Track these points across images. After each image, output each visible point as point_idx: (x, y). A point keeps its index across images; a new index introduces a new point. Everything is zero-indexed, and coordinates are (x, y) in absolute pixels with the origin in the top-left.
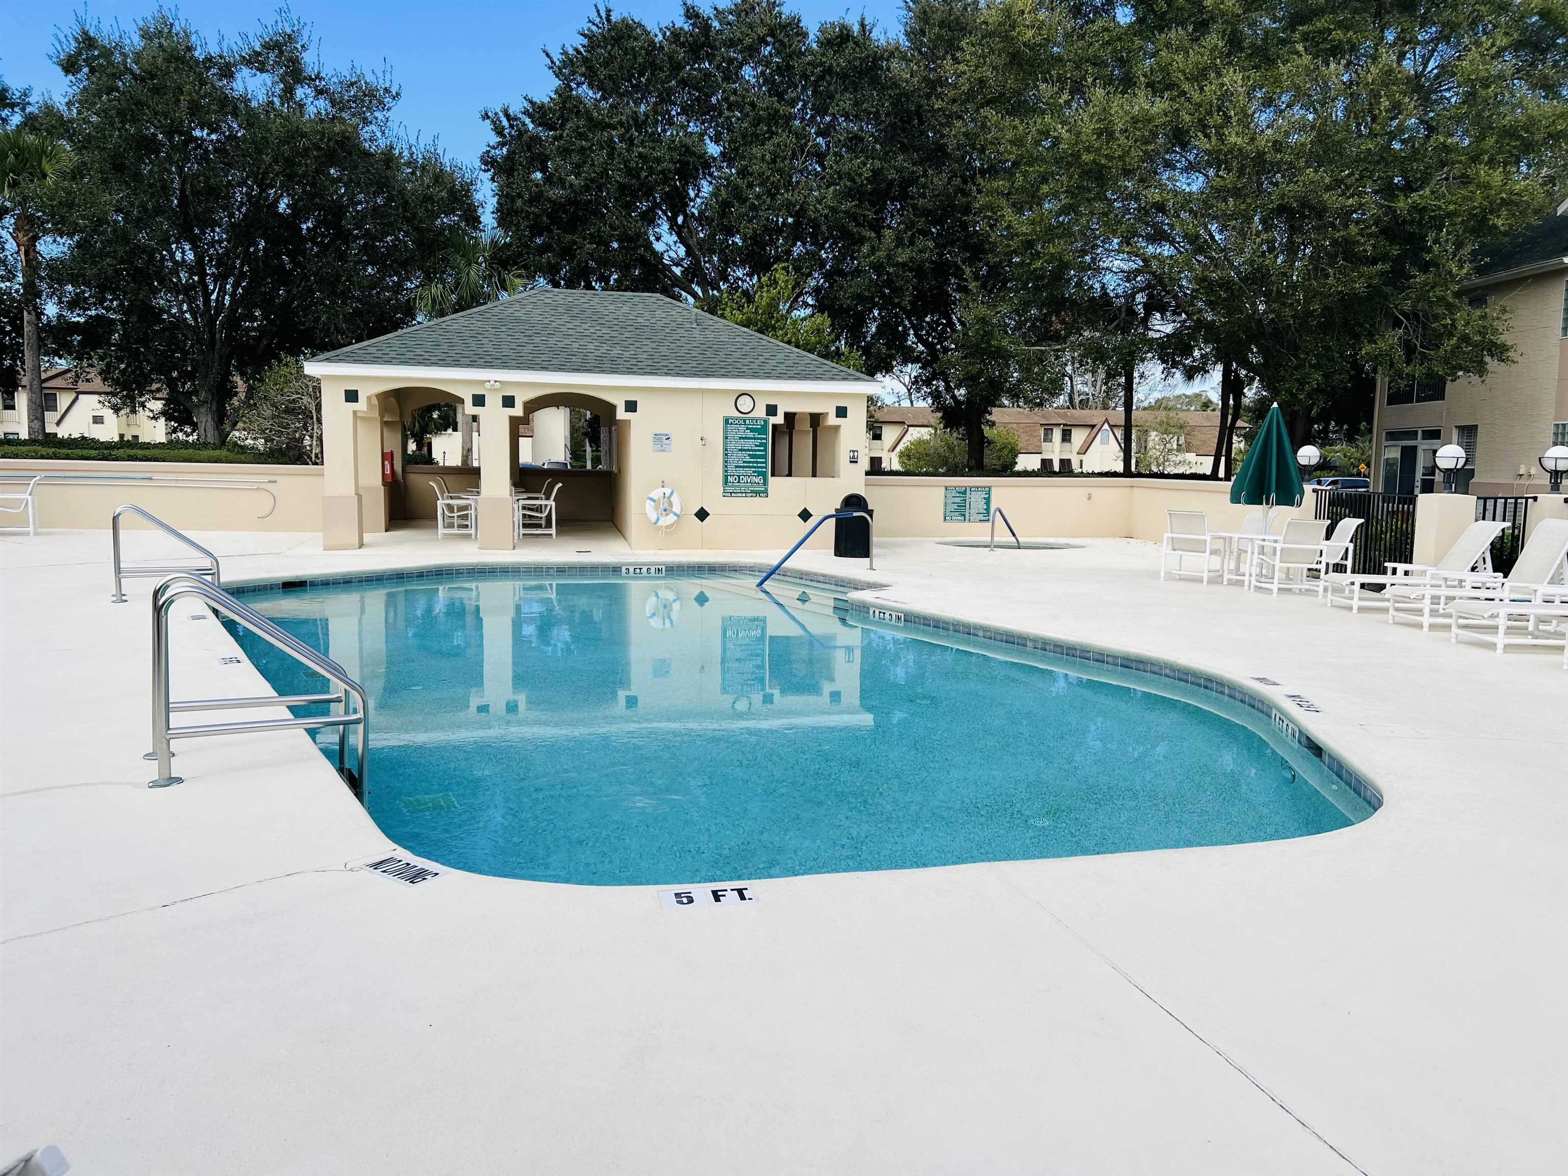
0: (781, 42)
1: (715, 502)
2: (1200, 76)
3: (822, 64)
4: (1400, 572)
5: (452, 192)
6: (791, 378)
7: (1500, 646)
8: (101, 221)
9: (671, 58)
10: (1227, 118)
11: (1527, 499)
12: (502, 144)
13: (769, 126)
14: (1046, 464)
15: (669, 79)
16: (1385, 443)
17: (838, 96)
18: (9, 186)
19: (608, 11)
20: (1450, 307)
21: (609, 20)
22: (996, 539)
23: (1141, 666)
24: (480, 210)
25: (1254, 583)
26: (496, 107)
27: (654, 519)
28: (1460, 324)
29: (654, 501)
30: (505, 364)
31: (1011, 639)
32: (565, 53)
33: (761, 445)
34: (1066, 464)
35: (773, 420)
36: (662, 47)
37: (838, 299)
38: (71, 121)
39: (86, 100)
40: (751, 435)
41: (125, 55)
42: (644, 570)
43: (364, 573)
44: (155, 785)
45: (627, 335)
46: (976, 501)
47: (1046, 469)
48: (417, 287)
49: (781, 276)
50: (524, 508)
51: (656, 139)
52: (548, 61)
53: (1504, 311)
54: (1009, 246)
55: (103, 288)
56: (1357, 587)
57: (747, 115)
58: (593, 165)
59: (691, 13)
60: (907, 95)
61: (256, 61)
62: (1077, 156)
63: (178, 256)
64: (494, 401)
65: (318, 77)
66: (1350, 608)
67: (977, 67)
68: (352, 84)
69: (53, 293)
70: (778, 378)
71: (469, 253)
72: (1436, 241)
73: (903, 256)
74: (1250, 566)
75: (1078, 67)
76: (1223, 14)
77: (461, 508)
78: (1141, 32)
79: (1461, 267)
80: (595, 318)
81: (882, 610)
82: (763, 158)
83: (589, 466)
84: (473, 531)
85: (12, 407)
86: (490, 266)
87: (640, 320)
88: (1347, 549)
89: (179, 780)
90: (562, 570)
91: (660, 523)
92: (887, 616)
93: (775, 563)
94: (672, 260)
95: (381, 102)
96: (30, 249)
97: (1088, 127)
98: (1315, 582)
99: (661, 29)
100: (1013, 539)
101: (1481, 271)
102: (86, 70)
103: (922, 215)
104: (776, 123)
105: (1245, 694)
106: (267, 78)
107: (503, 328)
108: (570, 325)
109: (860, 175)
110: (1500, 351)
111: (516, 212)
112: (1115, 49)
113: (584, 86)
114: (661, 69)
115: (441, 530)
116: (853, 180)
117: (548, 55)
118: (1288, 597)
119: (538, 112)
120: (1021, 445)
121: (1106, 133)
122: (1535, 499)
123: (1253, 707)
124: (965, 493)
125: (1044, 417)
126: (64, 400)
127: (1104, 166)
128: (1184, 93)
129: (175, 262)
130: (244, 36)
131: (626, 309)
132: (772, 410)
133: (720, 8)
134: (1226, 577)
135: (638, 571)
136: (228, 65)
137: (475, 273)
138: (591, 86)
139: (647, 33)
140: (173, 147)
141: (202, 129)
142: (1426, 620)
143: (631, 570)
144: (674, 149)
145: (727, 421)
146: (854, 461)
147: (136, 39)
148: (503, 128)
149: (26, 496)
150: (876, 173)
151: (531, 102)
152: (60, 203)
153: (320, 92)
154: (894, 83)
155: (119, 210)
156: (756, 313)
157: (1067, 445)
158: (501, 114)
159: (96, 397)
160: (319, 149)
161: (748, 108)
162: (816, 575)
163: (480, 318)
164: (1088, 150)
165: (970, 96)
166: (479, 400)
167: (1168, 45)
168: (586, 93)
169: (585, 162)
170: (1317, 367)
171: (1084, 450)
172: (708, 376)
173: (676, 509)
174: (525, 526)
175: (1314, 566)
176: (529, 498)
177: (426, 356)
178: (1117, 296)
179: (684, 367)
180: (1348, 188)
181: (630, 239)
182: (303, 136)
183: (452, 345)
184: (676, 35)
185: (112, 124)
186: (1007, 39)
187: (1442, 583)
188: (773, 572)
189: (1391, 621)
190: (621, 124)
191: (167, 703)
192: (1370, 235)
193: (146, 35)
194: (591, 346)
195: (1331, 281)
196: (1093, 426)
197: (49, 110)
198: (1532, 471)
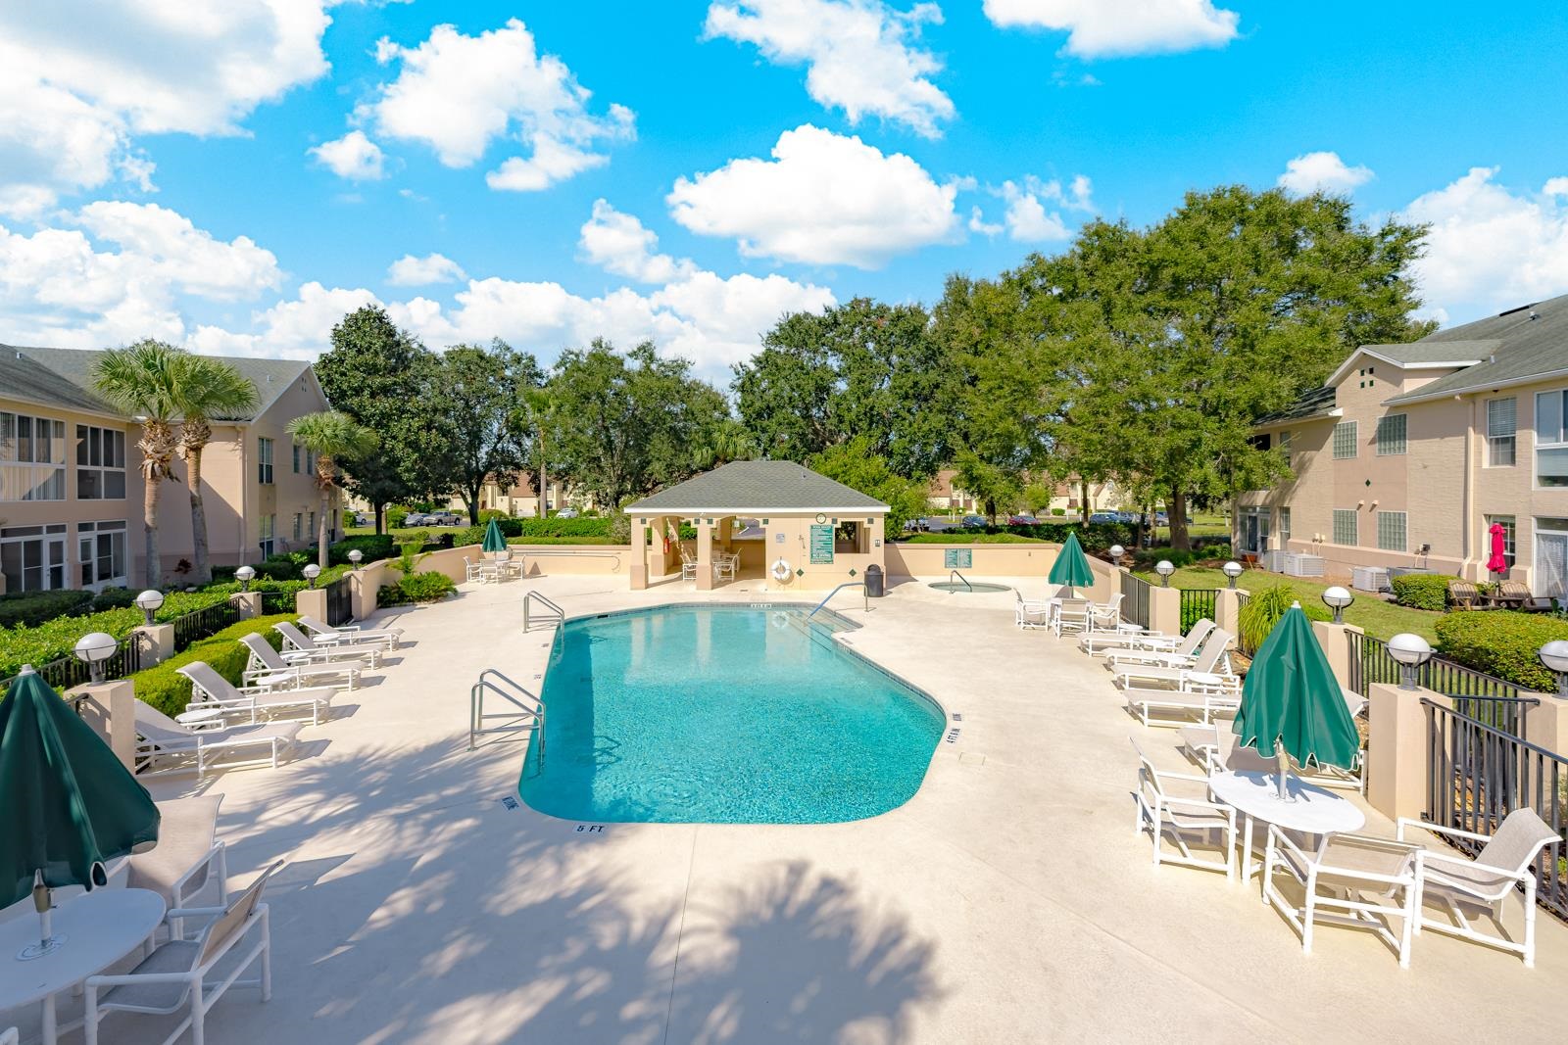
1: (806, 566)
5: (718, 402)
6: (849, 505)
12: (739, 379)
19: (789, 313)
24: (730, 409)
26: (736, 363)
27: (778, 576)
29: (775, 567)
30: (709, 504)
32: (769, 334)
33: (830, 538)
35: (836, 526)
40: (824, 534)
42: (761, 606)
43: (634, 609)
44: (469, 750)
46: (963, 555)
52: (761, 339)
59: (828, 310)
64: (703, 522)
65: (661, 359)
68: (675, 361)
70: (842, 505)
81: (843, 646)
92: (844, 649)
106: (639, 361)
107: (713, 485)
108: (744, 481)
124: (956, 553)
131: (772, 470)
132: (835, 521)
136: (623, 358)
143: (755, 606)
145: (812, 527)
146: (879, 545)
148: (740, 372)
151: (753, 357)
158: (739, 365)
163: (704, 480)
166: (697, 521)
172: (802, 506)
173: (787, 570)
174: (713, 577)
177: (676, 502)
179: (792, 502)
183: (688, 495)
188: (816, 611)
194: (750, 492)
197: (555, 380)
198: (1323, 538)
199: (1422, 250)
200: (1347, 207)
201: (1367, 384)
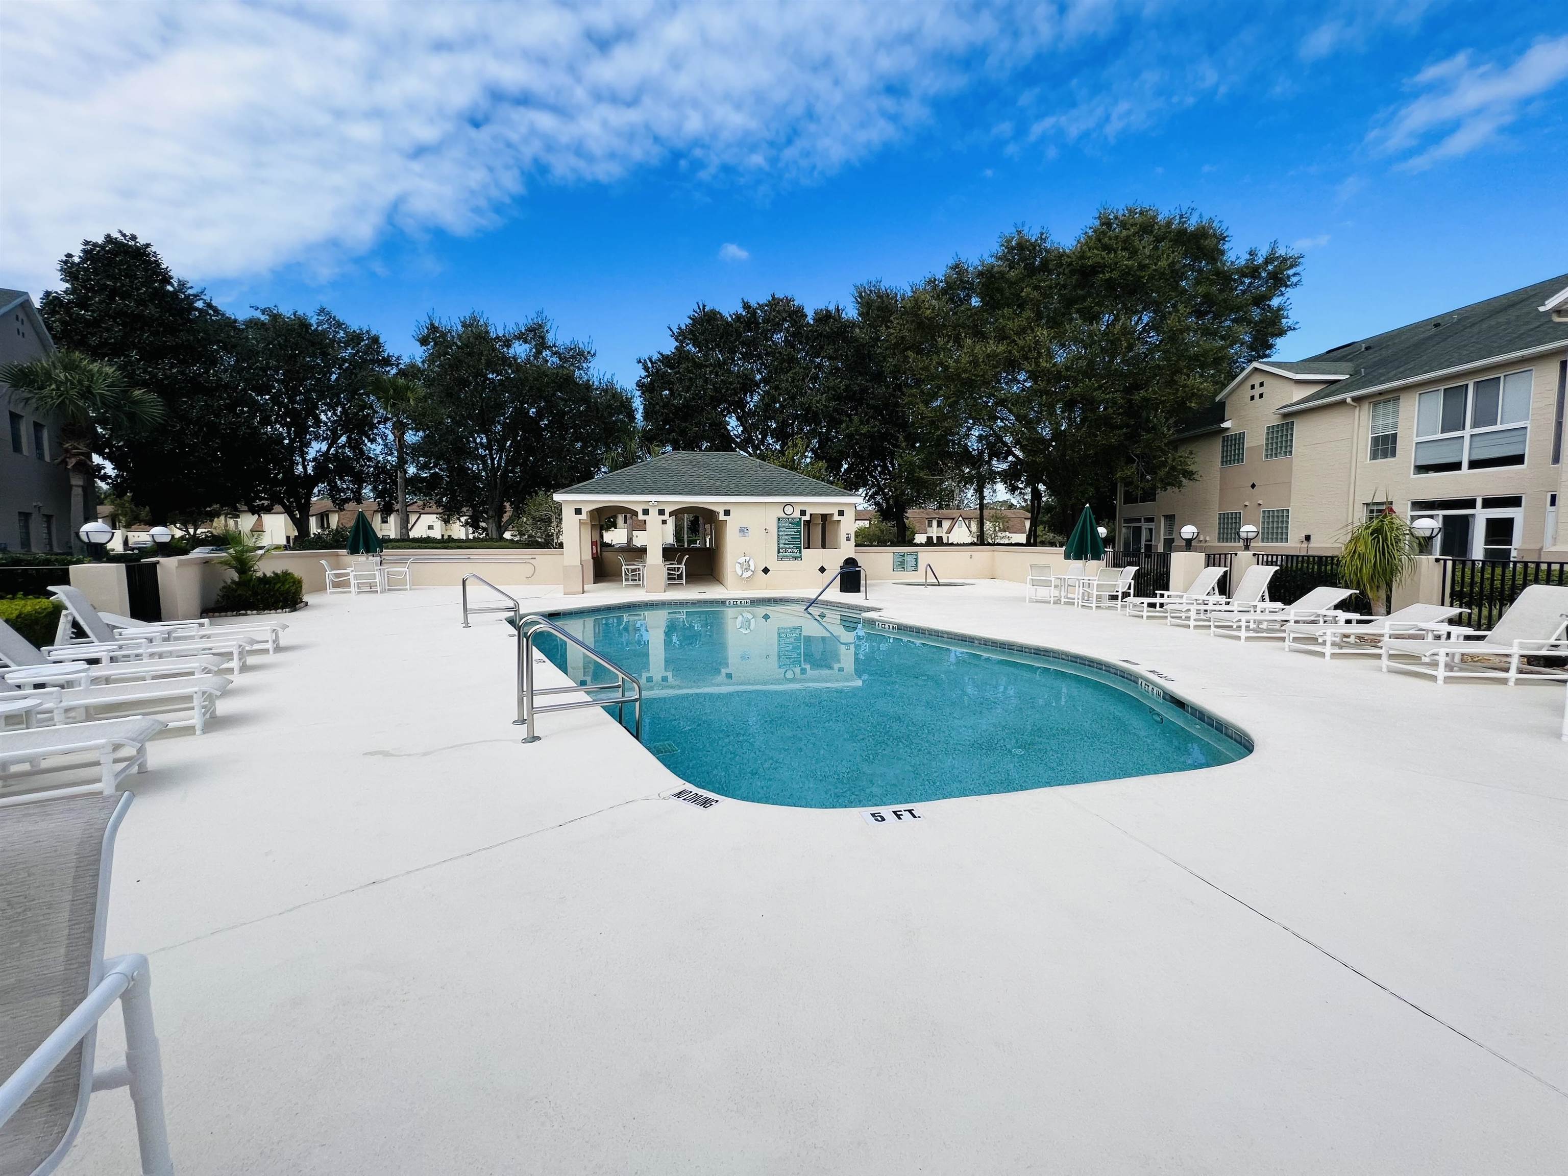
0: (795, 320)
1: (773, 564)
2: (1022, 331)
3: (816, 331)
4: (1166, 596)
5: (622, 403)
6: (813, 495)
7: (1243, 638)
8: (440, 423)
9: (736, 330)
10: (1040, 353)
11: (1231, 554)
12: (647, 376)
13: (789, 363)
14: (930, 539)
15: (735, 340)
16: (1123, 525)
17: (826, 347)
18: (391, 406)
19: (704, 306)
20: (1163, 451)
21: (704, 310)
22: (928, 581)
23: (1047, 654)
24: (636, 413)
25: (1080, 603)
26: (645, 356)
27: (740, 574)
28: (1170, 461)
29: (739, 563)
30: (660, 492)
31: (964, 639)
32: (680, 328)
33: (797, 532)
34: (940, 538)
35: (804, 518)
36: (732, 325)
37: (829, 453)
38: (424, 370)
39: (431, 359)
40: (792, 527)
41: (453, 337)
42: (739, 602)
43: (591, 607)
44: (525, 741)
45: (723, 475)
46: (910, 559)
47: (929, 542)
48: (603, 453)
49: (799, 442)
50: (668, 570)
51: (729, 371)
52: (671, 333)
53: (1191, 453)
54: (922, 423)
55: (438, 459)
56: (1145, 605)
57: (777, 359)
58: (697, 387)
59: (746, 306)
60: (863, 345)
61: (522, 337)
62: (959, 375)
63: (478, 440)
64: (654, 512)
65: (554, 346)
66: (1142, 617)
67: (900, 330)
68: (571, 349)
69: (414, 462)
70: (807, 495)
71: (631, 435)
72: (1155, 417)
73: (864, 429)
74: (1077, 594)
75: (954, 330)
76: (1032, 300)
77: (633, 570)
78: (986, 311)
79: (1169, 430)
80: (705, 466)
81: (884, 623)
82: (787, 380)
83: (686, 546)
84: (641, 583)
85: (387, 522)
86: (641, 441)
87: (729, 466)
88: (1130, 584)
89: (539, 738)
90: (694, 603)
91: (743, 576)
92: (887, 626)
93: (814, 597)
94: (735, 435)
95: (586, 358)
96: (400, 438)
97: (965, 359)
98: (1115, 602)
99: (730, 315)
100: (936, 581)
101: (1178, 431)
102: (432, 344)
103: (872, 408)
104: (793, 363)
105: (1117, 670)
106: (527, 346)
107: (657, 473)
108: (693, 471)
109: (839, 388)
110: (1189, 475)
111: (656, 413)
112: (974, 320)
113: (690, 345)
114: (732, 336)
115: (624, 583)
116: (835, 391)
117: (671, 330)
118: (1100, 611)
119: (666, 360)
120: (917, 529)
121: (975, 363)
122: (1236, 554)
123: (1124, 677)
124: (904, 556)
125: (927, 514)
126: (413, 518)
127: (973, 380)
128: (1014, 341)
129: (477, 444)
130: (517, 324)
131: (721, 461)
132: (803, 513)
133: (761, 303)
134: (1063, 600)
135: (736, 603)
136: (508, 340)
137: (634, 445)
138: (693, 346)
139: (722, 317)
140: (477, 384)
141: (493, 374)
142: (1192, 623)
143: (732, 602)
144: (740, 377)
145: (779, 519)
146: (848, 539)
147: (460, 328)
148: (649, 368)
149: (406, 569)
150: (847, 386)
151: (661, 354)
152: (419, 414)
153: (555, 353)
154: (856, 340)
155: (449, 417)
156: (787, 461)
157: (940, 528)
158: (648, 361)
159: (435, 516)
160: (555, 382)
161: (777, 355)
162: (836, 603)
163: (645, 468)
164: (965, 371)
165: (896, 345)
166: (646, 512)
167: (1003, 316)
168: (691, 348)
169: (692, 385)
170: (1091, 484)
171: (949, 532)
172: (769, 495)
173: (752, 568)
174: (669, 579)
175: (1115, 593)
176: (671, 564)
177: (618, 489)
178: (974, 450)
179: (755, 491)
180: (1106, 389)
181: (716, 425)
182: (547, 376)
183: (631, 482)
184: (738, 317)
185: (446, 372)
186: (916, 315)
187: (1194, 602)
188: (813, 603)
189: (1169, 624)
190: (711, 364)
191: (532, 691)
192: (1119, 414)
193: (464, 325)
194: (704, 481)
195: (1099, 438)
196: (953, 519)
197: (413, 366)
198: (1208, 539)
199: (1294, 279)
200: (1224, 239)
201: (1257, 397)
